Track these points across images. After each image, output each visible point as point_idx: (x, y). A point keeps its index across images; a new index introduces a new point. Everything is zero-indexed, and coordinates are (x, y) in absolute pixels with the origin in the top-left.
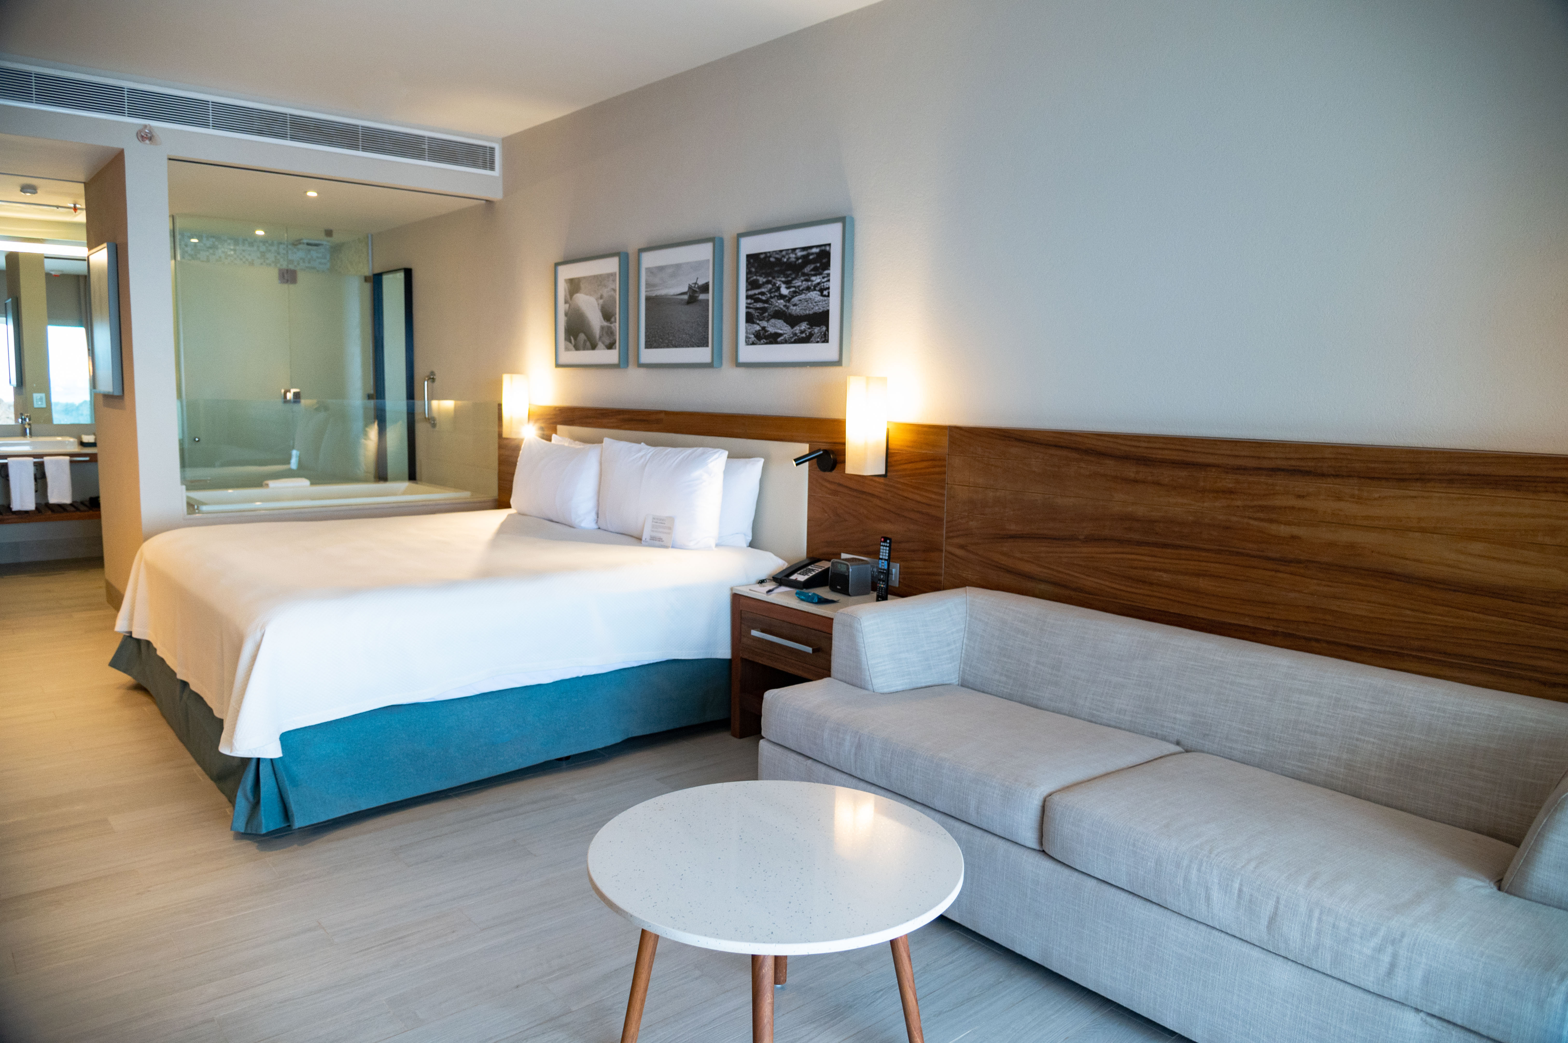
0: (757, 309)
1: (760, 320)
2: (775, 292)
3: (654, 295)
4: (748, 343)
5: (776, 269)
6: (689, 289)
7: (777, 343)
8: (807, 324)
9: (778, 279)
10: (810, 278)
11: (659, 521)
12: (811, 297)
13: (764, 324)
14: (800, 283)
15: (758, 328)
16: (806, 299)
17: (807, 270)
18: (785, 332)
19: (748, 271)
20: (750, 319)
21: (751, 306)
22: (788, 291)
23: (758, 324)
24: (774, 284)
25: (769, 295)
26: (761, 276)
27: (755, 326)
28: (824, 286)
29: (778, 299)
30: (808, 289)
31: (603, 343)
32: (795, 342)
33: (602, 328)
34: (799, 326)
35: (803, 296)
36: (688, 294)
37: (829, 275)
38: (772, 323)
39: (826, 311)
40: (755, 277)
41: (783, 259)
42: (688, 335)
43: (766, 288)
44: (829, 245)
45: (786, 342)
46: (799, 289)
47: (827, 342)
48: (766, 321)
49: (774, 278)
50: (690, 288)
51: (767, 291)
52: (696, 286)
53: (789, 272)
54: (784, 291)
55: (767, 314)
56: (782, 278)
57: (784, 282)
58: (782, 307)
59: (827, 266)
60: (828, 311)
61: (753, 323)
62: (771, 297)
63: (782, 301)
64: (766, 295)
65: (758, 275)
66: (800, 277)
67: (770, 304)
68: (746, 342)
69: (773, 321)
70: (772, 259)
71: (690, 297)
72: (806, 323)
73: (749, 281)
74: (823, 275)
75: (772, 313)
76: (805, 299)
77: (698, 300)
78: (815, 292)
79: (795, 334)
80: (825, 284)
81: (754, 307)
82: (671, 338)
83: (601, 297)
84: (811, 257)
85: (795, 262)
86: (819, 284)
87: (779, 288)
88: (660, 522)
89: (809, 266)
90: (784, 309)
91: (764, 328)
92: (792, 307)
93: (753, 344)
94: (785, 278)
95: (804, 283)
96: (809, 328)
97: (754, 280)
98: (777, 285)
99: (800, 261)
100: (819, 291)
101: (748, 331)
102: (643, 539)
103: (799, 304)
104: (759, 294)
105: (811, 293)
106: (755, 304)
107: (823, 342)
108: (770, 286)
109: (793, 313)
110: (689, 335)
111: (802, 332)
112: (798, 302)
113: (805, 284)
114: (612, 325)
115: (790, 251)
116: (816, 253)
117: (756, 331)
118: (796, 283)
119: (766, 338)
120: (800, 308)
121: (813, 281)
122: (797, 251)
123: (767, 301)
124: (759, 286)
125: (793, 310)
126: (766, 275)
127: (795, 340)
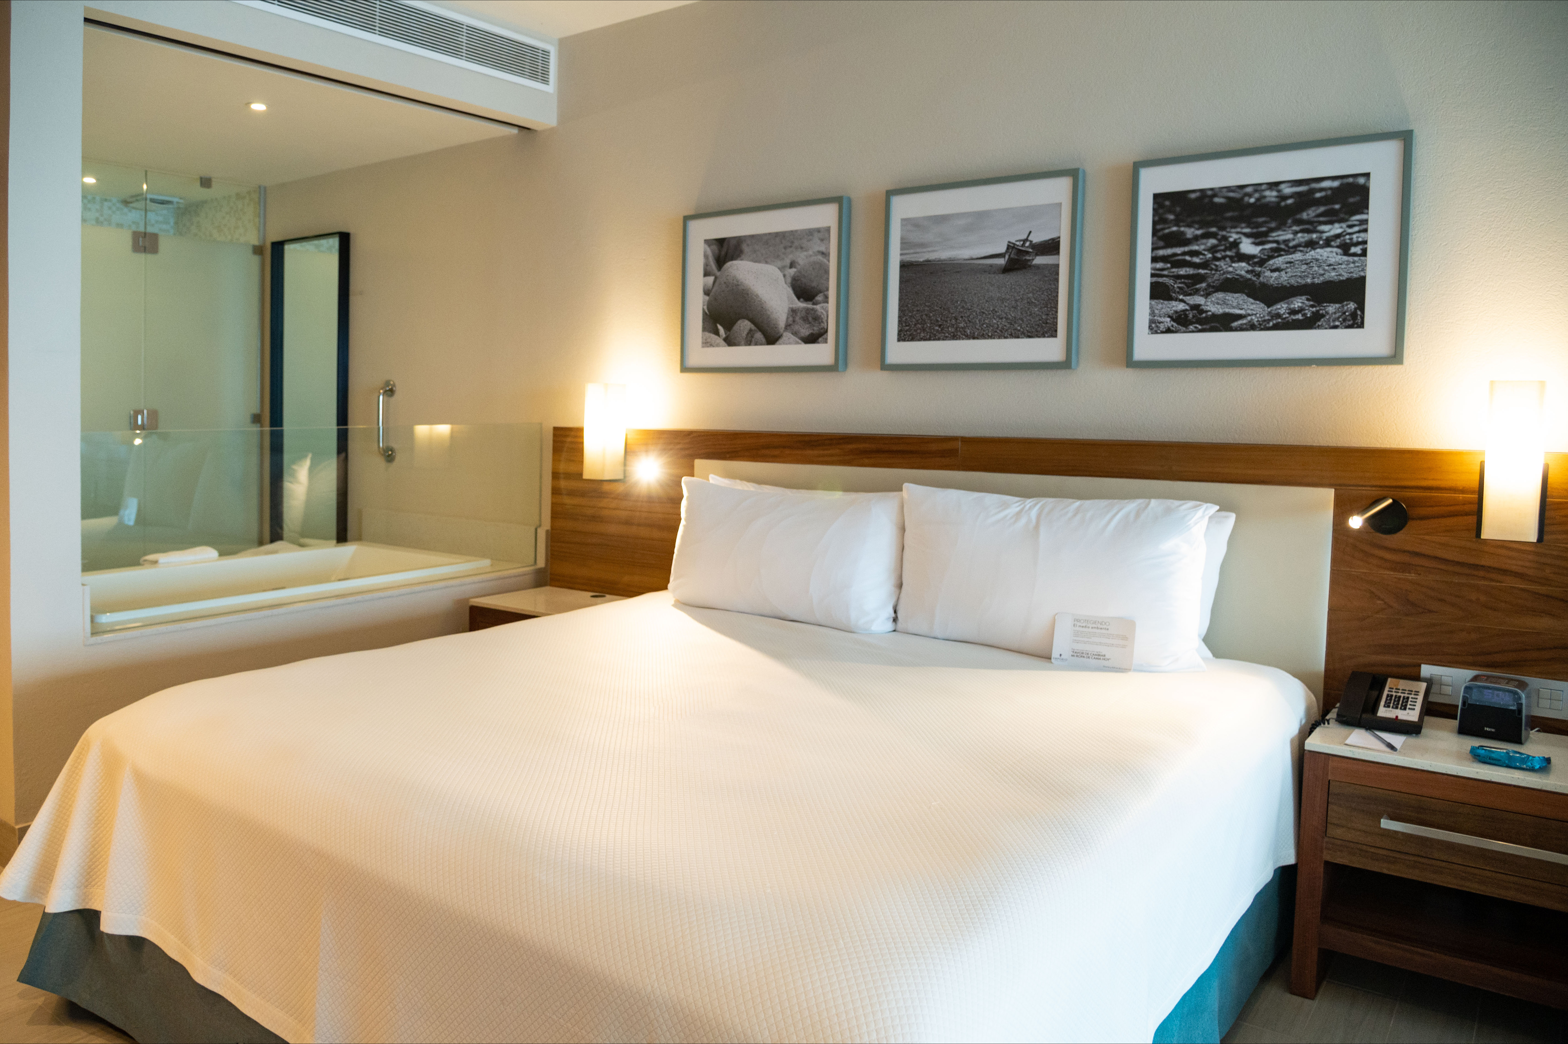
0: (1178, 277)
1: (1190, 295)
2: (1224, 251)
3: (921, 260)
4: (1155, 331)
5: (1229, 214)
6: (1008, 248)
7: (1231, 329)
8: (1308, 300)
9: (1233, 230)
10: (1315, 227)
11: (1091, 626)
12: (1319, 257)
13: (1198, 300)
14: (1290, 236)
15: (1181, 306)
16: (1306, 260)
17: (1309, 214)
18: (1249, 312)
19: (1157, 218)
20: (1158, 292)
21: (1165, 273)
22: (1260, 248)
23: (1182, 301)
24: (1225, 238)
25: (1210, 256)
26: (1189, 226)
27: (1174, 303)
28: (1351, 239)
29: (1233, 262)
30: (1312, 245)
31: (795, 334)
32: (1276, 327)
33: (793, 311)
34: (1288, 303)
35: (1298, 256)
36: (1007, 257)
37: (1365, 222)
38: (1218, 299)
39: (1356, 279)
40: (1175, 229)
41: (1246, 199)
42: (1004, 320)
43: (1205, 244)
44: (1367, 175)
45: (1252, 327)
46: (1287, 245)
47: (1361, 325)
48: (1202, 296)
49: (1223, 228)
50: (1011, 247)
51: (1204, 250)
52: (1027, 244)
53: (1261, 220)
54: (1249, 249)
55: (1204, 285)
56: (1242, 228)
57: (1247, 235)
58: (1243, 273)
59: (1360, 208)
60: (1363, 279)
61: (1170, 299)
62: (1216, 259)
63: (1244, 264)
64: (1204, 255)
65: (1181, 224)
66: (1290, 227)
67: (1212, 269)
68: (1150, 328)
69: (1220, 295)
70: (1217, 200)
71: (1011, 260)
72: (1304, 298)
73: (1160, 234)
74: (1350, 223)
75: (1216, 284)
76: (1302, 261)
77: (1030, 266)
78: (1329, 249)
79: (1278, 316)
80: (1354, 236)
81: (1171, 274)
82: (962, 325)
83: (792, 265)
84: (1318, 195)
85: (1278, 203)
86: (1338, 236)
87: (1236, 244)
88: (1094, 626)
89: (1313, 209)
90: (1249, 276)
91: (1196, 307)
92: (1268, 273)
93: (1168, 331)
94: (1252, 228)
95: (1300, 235)
96: (1312, 306)
97: (1173, 232)
98: (1231, 240)
99: (1290, 201)
100: (1338, 247)
101: (1156, 311)
103: (1287, 268)
104: (1184, 254)
105: (1318, 250)
106: (1174, 270)
107: (1350, 327)
108: (1213, 241)
109: (1272, 281)
110: (1007, 319)
111: (1293, 312)
112: (1284, 266)
113: (1302, 238)
114: (818, 307)
115: (1264, 187)
116: (1331, 189)
117: (1176, 312)
118: (1278, 236)
119: (1200, 321)
120: (1289, 274)
121: (1323, 232)
122: (1282, 186)
123: (1205, 265)
124: (1187, 242)
125: (1271, 278)
126: (1202, 224)
127: (1274, 325)
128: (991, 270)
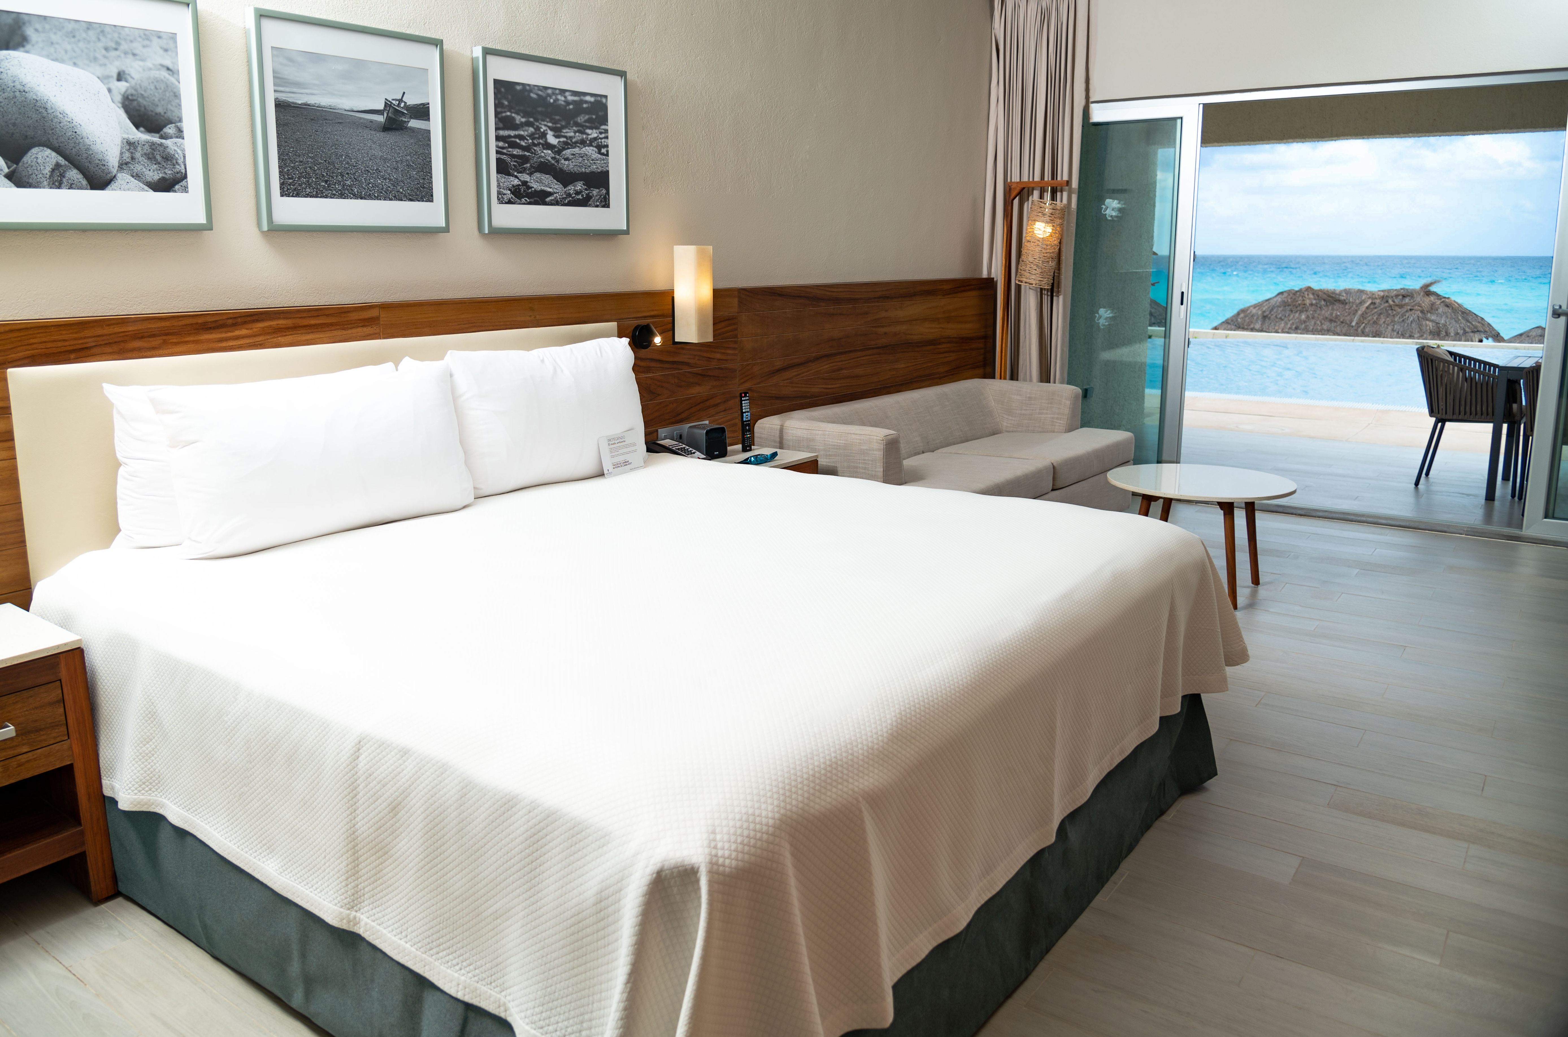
0: (513, 156)
1: (521, 172)
2: (539, 138)
3: (300, 102)
4: (501, 201)
5: (540, 109)
6: (385, 106)
7: (545, 204)
8: (584, 184)
9: (543, 123)
10: (584, 130)
12: (587, 153)
13: (525, 177)
14: (572, 134)
15: (516, 182)
16: (581, 154)
17: (581, 119)
18: (555, 190)
19: (497, 102)
20: (503, 168)
21: (505, 151)
22: (558, 140)
23: (516, 177)
24: (538, 128)
25: (530, 141)
26: (518, 114)
27: (512, 178)
28: (601, 142)
29: (544, 149)
30: (583, 143)
31: (137, 176)
32: (570, 204)
33: (131, 145)
34: (574, 186)
35: (577, 150)
36: (385, 115)
37: (606, 131)
38: (537, 178)
39: (605, 172)
40: (508, 114)
41: (548, 98)
42: (388, 181)
43: (527, 131)
44: (606, 97)
45: (556, 203)
46: (571, 141)
47: (608, 206)
48: (528, 174)
49: (537, 120)
50: (388, 104)
51: (527, 136)
52: (402, 105)
53: (557, 118)
54: (552, 139)
55: (528, 165)
56: (547, 122)
57: (551, 129)
58: (550, 158)
59: (604, 120)
60: (608, 171)
61: (509, 174)
62: (535, 145)
63: (550, 152)
64: (527, 140)
65: (513, 110)
66: (572, 127)
67: (532, 153)
68: (499, 199)
69: (538, 175)
70: (533, 95)
71: (388, 119)
72: (581, 182)
73: (500, 116)
74: (600, 130)
75: (535, 165)
76: (579, 154)
77: (406, 128)
78: (592, 148)
79: (569, 195)
80: (603, 140)
81: (509, 153)
82: (348, 183)
83: (120, 77)
84: (585, 106)
85: (566, 106)
86: (595, 139)
87: (544, 135)
89: (583, 115)
90: (553, 162)
91: (525, 183)
92: (563, 161)
93: (509, 202)
94: (553, 123)
95: (577, 134)
96: (586, 189)
97: (507, 116)
98: (542, 130)
99: (571, 107)
100: (596, 147)
101: (501, 184)
102: (606, 472)
103: (572, 158)
104: (516, 136)
105: (587, 148)
106: (510, 150)
107: (603, 206)
108: (531, 130)
109: (565, 168)
110: (390, 180)
111: (577, 193)
112: (571, 157)
113: (579, 137)
114: (168, 143)
115: (557, 92)
116: (590, 102)
117: (513, 186)
118: (567, 132)
119: (529, 196)
120: (574, 164)
121: (588, 135)
122: (567, 94)
123: (527, 148)
124: (516, 127)
125: (565, 165)
126: (526, 114)
127: (569, 202)
128: (370, 126)
